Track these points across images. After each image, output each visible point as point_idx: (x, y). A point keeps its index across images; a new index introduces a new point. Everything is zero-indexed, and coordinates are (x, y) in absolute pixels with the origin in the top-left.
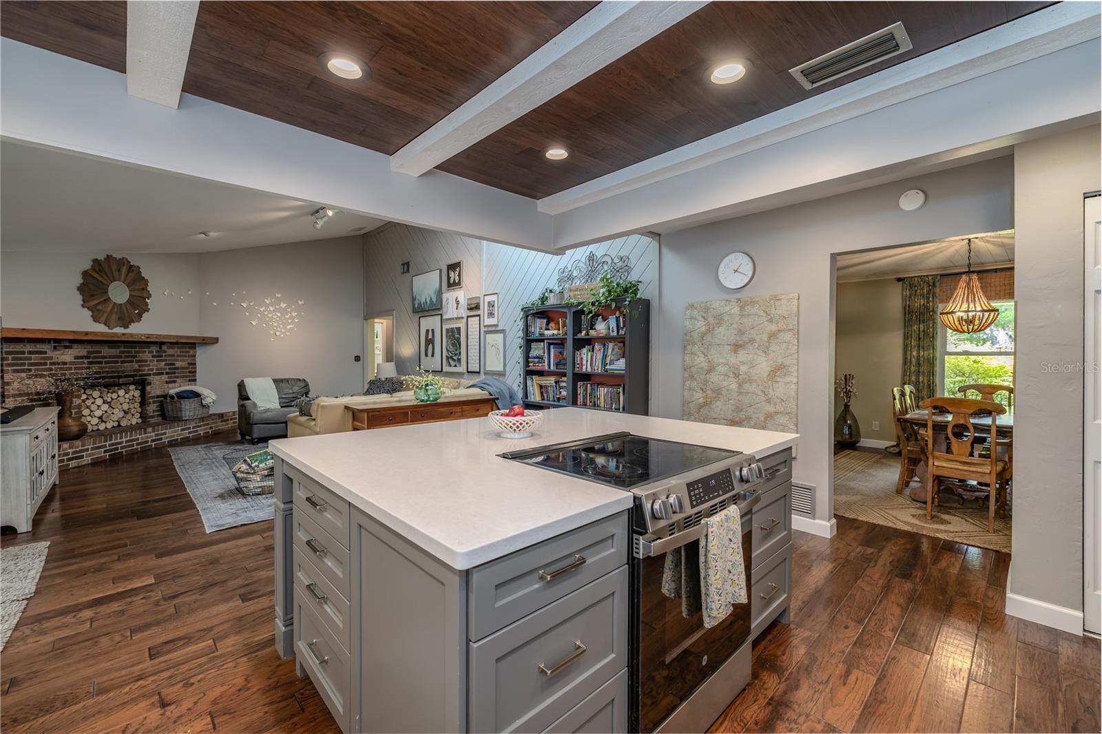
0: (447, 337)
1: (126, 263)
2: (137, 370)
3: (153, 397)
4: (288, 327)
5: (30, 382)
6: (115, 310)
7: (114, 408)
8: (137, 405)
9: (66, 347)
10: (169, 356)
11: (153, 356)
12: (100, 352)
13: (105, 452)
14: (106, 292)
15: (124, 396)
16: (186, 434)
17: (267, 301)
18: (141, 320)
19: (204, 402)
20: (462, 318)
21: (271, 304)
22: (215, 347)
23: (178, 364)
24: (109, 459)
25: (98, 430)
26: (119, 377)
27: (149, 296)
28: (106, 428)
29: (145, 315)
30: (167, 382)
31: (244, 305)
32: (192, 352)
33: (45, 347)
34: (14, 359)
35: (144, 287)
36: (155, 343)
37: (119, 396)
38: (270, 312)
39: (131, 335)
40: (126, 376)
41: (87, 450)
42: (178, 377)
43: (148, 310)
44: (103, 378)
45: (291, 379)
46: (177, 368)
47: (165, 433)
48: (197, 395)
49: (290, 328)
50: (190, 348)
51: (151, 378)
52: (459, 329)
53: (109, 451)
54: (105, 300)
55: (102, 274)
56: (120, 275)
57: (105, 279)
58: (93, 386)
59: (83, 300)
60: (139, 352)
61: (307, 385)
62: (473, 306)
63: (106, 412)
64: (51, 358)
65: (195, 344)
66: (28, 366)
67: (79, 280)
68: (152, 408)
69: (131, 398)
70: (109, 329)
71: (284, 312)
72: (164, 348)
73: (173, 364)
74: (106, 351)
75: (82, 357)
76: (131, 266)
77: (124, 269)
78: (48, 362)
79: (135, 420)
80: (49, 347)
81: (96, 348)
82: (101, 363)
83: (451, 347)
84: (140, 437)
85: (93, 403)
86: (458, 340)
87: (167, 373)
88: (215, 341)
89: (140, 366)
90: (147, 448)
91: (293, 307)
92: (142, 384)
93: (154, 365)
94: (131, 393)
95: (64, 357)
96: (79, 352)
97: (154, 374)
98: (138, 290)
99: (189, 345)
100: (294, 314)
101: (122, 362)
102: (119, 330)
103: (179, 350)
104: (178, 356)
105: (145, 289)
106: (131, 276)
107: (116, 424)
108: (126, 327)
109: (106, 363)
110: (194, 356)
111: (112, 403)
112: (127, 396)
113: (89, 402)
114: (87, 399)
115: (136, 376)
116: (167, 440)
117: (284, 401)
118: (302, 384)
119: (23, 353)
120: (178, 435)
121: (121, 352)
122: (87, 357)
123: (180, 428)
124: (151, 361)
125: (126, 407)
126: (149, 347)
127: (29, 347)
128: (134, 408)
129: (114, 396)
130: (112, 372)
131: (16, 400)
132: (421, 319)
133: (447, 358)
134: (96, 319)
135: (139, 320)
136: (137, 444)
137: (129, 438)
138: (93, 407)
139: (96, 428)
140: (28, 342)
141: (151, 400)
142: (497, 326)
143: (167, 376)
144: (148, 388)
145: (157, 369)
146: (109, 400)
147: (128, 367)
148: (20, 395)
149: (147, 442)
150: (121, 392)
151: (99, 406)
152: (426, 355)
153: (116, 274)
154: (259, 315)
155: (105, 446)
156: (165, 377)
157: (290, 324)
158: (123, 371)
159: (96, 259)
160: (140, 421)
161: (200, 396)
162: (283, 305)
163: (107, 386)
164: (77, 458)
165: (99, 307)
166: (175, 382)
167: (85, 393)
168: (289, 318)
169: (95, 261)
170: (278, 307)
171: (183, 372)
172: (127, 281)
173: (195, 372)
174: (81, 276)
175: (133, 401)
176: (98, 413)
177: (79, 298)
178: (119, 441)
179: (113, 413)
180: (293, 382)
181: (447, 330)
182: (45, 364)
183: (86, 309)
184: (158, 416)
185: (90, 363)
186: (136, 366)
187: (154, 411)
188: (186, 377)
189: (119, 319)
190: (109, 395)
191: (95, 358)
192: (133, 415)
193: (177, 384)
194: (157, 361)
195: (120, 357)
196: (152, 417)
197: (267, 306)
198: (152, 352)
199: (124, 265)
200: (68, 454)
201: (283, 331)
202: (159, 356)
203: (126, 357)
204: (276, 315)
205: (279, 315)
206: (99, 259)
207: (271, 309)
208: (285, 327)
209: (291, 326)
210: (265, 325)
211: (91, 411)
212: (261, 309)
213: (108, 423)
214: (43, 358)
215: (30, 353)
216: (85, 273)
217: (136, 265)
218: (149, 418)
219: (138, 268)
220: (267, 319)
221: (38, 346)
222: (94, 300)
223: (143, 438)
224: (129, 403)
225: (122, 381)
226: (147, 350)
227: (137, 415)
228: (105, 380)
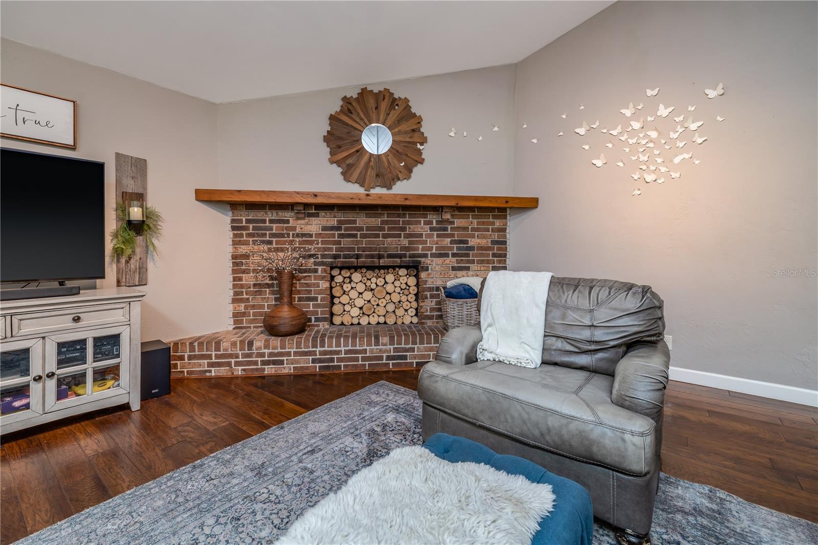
1: (387, 95)
2: (406, 249)
3: (431, 289)
4: (677, 160)
6: (371, 164)
7: (379, 299)
8: (412, 298)
9: (312, 215)
10: (458, 228)
11: (432, 229)
12: (355, 222)
13: (314, 361)
14: (359, 141)
15: (393, 283)
17: (628, 113)
21: (637, 115)
22: (533, 214)
23: (473, 242)
26: (380, 257)
27: (424, 141)
28: (369, 323)
29: (418, 170)
30: (454, 269)
31: (582, 131)
32: (498, 223)
33: (287, 215)
34: (254, 228)
35: (415, 127)
36: (434, 208)
37: (386, 283)
38: (633, 133)
39: (396, 195)
40: (390, 256)
41: (289, 354)
42: (473, 262)
43: (422, 162)
44: (358, 256)
45: (604, 283)
46: (472, 248)
47: (413, 350)
49: (684, 160)
50: (495, 217)
51: (428, 261)
53: (320, 361)
54: (357, 151)
56: (378, 114)
59: (331, 153)
60: (409, 223)
63: (369, 301)
64: (294, 228)
66: (270, 237)
67: (325, 127)
68: (429, 304)
69: (404, 286)
71: (665, 125)
72: (447, 216)
73: (466, 242)
74: (362, 220)
75: (332, 228)
76: (394, 100)
77: (384, 106)
78: (291, 233)
79: (409, 318)
80: (293, 214)
81: (350, 216)
82: (355, 236)
84: (368, 348)
85: (352, 289)
87: (454, 255)
88: (533, 204)
89: (410, 242)
90: (378, 369)
91: (692, 108)
92: (415, 268)
93: (432, 241)
94: (403, 280)
95: (309, 227)
96: (328, 221)
97: (433, 255)
98: (406, 133)
99: (493, 211)
100: (693, 126)
101: (385, 236)
103: (475, 221)
104: (473, 229)
105: (416, 130)
106: (394, 115)
107: (381, 320)
108: (389, 186)
109: (363, 236)
110: (504, 230)
111: (379, 288)
112: (397, 283)
113: (346, 287)
114: (344, 282)
115: (405, 255)
116: (415, 361)
118: (632, 303)
119: (264, 221)
121: (384, 222)
122: (339, 229)
124: (428, 236)
125: (396, 298)
126: (425, 216)
127: (270, 215)
128: (410, 302)
129: (381, 282)
130: (371, 249)
134: (347, 176)
135: (409, 176)
136: (364, 359)
137: (350, 348)
138: (353, 294)
139: (355, 321)
141: (428, 294)
143: (454, 259)
144: (423, 275)
145: (437, 249)
146: (373, 286)
147: (394, 244)
148: (260, 271)
149: (381, 358)
150: (390, 278)
151: (360, 293)
153: (374, 113)
154: (610, 145)
155: (314, 353)
156: (451, 261)
157: (683, 150)
158: (385, 249)
159: (346, 97)
160: (414, 320)
161: (477, 296)
162: (663, 111)
163: (371, 268)
164: (275, 363)
165: (350, 161)
166: (468, 269)
167: (340, 275)
168: (681, 138)
169: (345, 99)
170: (649, 119)
171: (482, 255)
172: (389, 122)
173: (505, 256)
174: (328, 122)
175: (406, 292)
176: (359, 302)
177: (325, 151)
178: (334, 349)
179: (378, 305)
180: (604, 294)
182: (288, 235)
183: (335, 165)
185: (341, 236)
186: (405, 242)
187: (432, 310)
188: (488, 262)
189: (377, 175)
190: (374, 280)
191: (346, 229)
192: (406, 310)
193: (470, 273)
194: (438, 236)
195: (382, 229)
196: (428, 318)
197: (626, 122)
198: (431, 223)
199: (384, 99)
200: (263, 355)
201: (663, 169)
202: (441, 229)
203: (389, 229)
204: (646, 136)
205: (654, 134)
206: (348, 96)
207: (636, 125)
208: (667, 162)
209: (687, 156)
210: (621, 164)
211: (350, 299)
212: (614, 132)
213: (371, 316)
214: (287, 228)
215: (271, 221)
216: (332, 118)
217: (403, 97)
218: (424, 319)
219: (406, 100)
220: (627, 150)
221: (280, 213)
222: (343, 151)
223: (371, 351)
224: (399, 293)
225: (382, 262)
226: (422, 220)
227: (412, 312)
228: (359, 260)
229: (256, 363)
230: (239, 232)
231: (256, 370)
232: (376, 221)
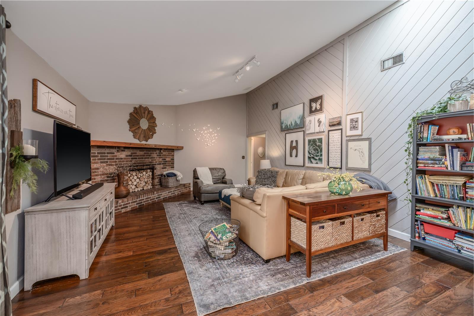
0: (309, 145)
2: (151, 162)
3: (157, 176)
4: (213, 141)
5: (107, 168)
6: (143, 132)
7: (141, 181)
8: (150, 179)
9: (122, 151)
10: (163, 155)
11: (157, 156)
12: (136, 153)
13: (137, 204)
14: (139, 124)
15: (145, 175)
16: (170, 195)
17: (204, 128)
18: (153, 138)
19: (178, 179)
20: (324, 132)
21: (206, 130)
22: (182, 151)
23: (167, 159)
24: (138, 208)
25: (135, 191)
26: (144, 166)
27: (156, 126)
29: (154, 135)
30: (163, 168)
31: (194, 130)
32: (172, 153)
33: (114, 150)
34: (101, 156)
36: (158, 149)
37: (143, 175)
38: (205, 134)
39: (149, 145)
40: (147, 165)
41: (129, 203)
42: (167, 166)
43: (155, 133)
44: (137, 166)
45: (217, 168)
46: (167, 161)
47: (162, 194)
48: (175, 175)
49: (214, 142)
50: (172, 151)
51: (156, 166)
52: (320, 140)
53: (139, 203)
54: (139, 127)
55: (138, 115)
56: (145, 115)
57: (139, 118)
58: (133, 170)
59: (130, 127)
60: (151, 153)
61: (224, 172)
62: (336, 123)
63: (138, 182)
64: (116, 156)
65: (174, 149)
66: (107, 160)
67: (128, 118)
68: (156, 181)
70: (140, 142)
71: (211, 133)
72: (162, 151)
73: (165, 159)
74: (139, 153)
75: (129, 156)
76: (149, 111)
77: (146, 112)
78: (115, 158)
79: (150, 187)
80: (116, 150)
81: (135, 151)
82: (136, 158)
83: (313, 151)
85: (133, 178)
86: (320, 147)
87: (163, 164)
88: (182, 148)
89: (152, 160)
90: (154, 202)
91: (215, 131)
92: (153, 169)
93: (158, 160)
94: (148, 173)
95: (122, 155)
96: (128, 153)
97: (158, 164)
98: (152, 123)
99: (171, 150)
100: (215, 135)
101: (145, 158)
102: (144, 142)
103: (167, 153)
104: (167, 155)
105: (154, 122)
106: (149, 116)
107: (142, 189)
108: (147, 141)
109: (139, 158)
110: (173, 155)
111: (141, 178)
112: (147, 175)
113: (131, 178)
114: (131, 176)
115: (150, 165)
116: (162, 198)
117: (214, 180)
118: (222, 171)
119: (105, 153)
120: (167, 195)
121: (145, 153)
123: (168, 192)
124: (157, 158)
125: (146, 180)
127: (107, 151)
128: (149, 181)
129: (142, 175)
130: (141, 163)
131: (101, 177)
132: (286, 134)
133: (309, 158)
134: (135, 137)
135: (152, 138)
136: (150, 200)
137: (147, 197)
138: (133, 180)
140: (107, 148)
141: (156, 177)
142: (361, 135)
144: (155, 171)
145: (159, 162)
146: (139, 177)
147: (148, 161)
148: (103, 174)
149: (154, 199)
150: (144, 173)
151: (135, 180)
152: (291, 156)
153: (143, 115)
154: (200, 135)
155: (137, 201)
156: (162, 166)
157: (214, 139)
158: (145, 163)
159: (135, 107)
160: (151, 187)
161: (176, 175)
162: (211, 130)
163: (139, 170)
164: (125, 207)
165: (136, 131)
166: (166, 168)
167: (130, 173)
168: (213, 137)
169: (135, 108)
170: (208, 131)
171: (169, 163)
172: (147, 119)
173: (174, 163)
174: (129, 115)
175: (149, 177)
176: (135, 183)
177: (127, 126)
178: (143, 198)
179: (141, 183)
180: (218, 170)
181: (309, 141)
182: (114, 159)
183: (131, 132)
184: (159, 185)
185: (132, 158)
186: (150, 160)
187: (157, 182)
188: (170, 165)
189: (144, 137)
190: (140, 174)
191: (134, 156)
193: (166, 169)
194: (159, 158)
195: (144, 156)
196: (156, 185)
197: (204, 131)
198: (157, 153)
199: (146, 110)
200: (121, 206)
201: (211, 143)
202: (159, 155)
203: (146, 156)
205: (209, 135)
206: (136, 107)
207: (206, 132)
208: (211, 141)
209: (214, 141)
210: (203, 140)
211: (132, 182)
212: (201, 132)
213: (139, 188)
214: (113, 156)
215: (108, 153)
216: (131, 114)
217: (151, 110)
218: (155, 186)
219: (152, 112)
220: (204, 137)
221: (111, 150)
222: (134, 127)
223: (152, 197)
224: (147, 178)
225: (145, 167)
226: (155, 152)
227: (150, 184)
228: (138, 167)
229: (119, 209)
230: (94, 158)
231: (119, 212)
232: (142, 153)
